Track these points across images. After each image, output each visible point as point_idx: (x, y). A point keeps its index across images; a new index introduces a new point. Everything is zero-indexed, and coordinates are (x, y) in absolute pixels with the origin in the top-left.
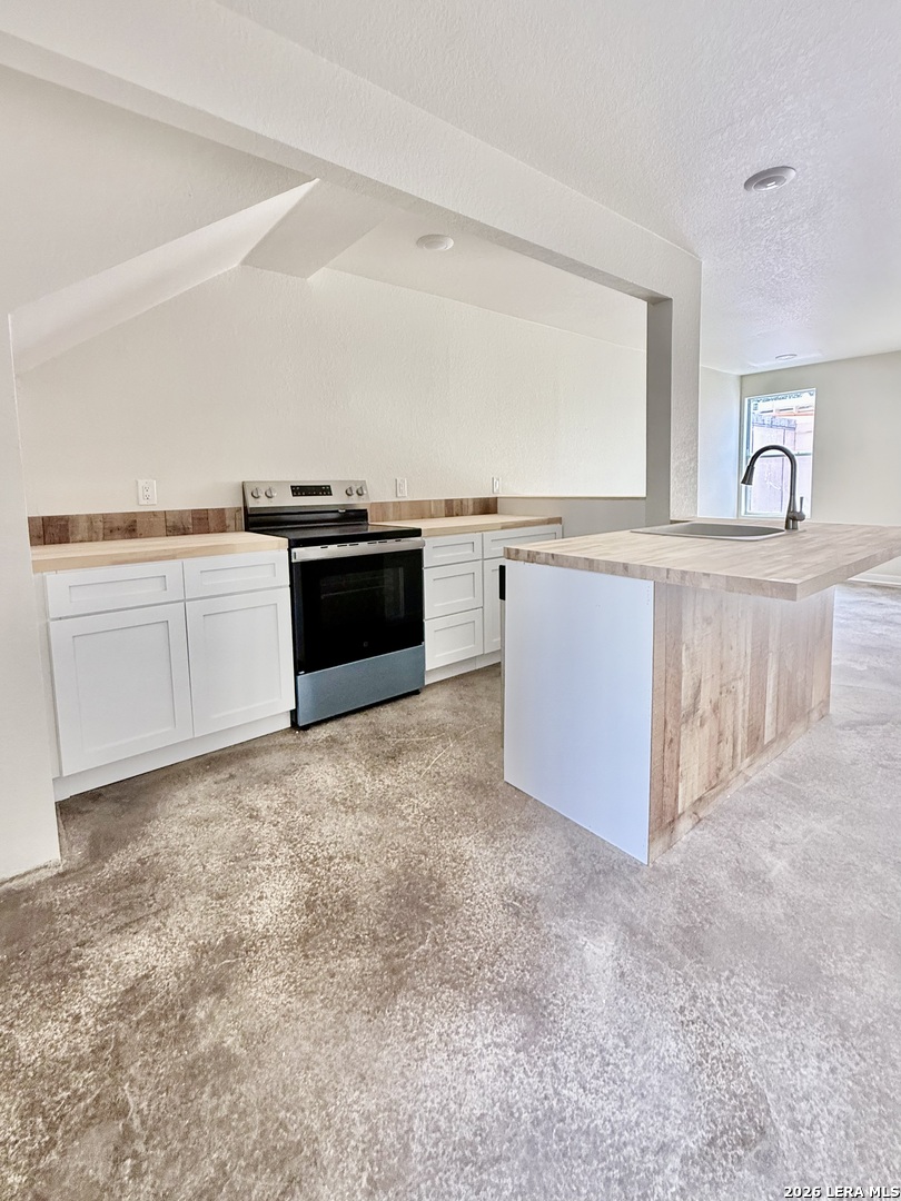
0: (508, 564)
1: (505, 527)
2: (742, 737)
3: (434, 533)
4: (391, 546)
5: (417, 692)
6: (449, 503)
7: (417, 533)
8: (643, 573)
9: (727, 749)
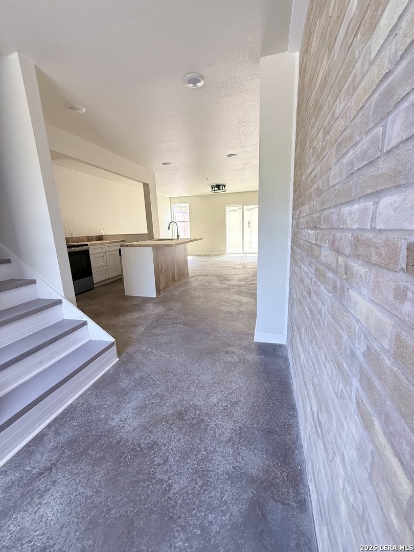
0: (121, 248)
1: (110, 243)
2: (171, 278)
3: (92, 245)
4: (80, 248)
5: (92, 289)
6: (88, 237)
7: (87, 245)
8: (150, 246)
9: (168, 279)
